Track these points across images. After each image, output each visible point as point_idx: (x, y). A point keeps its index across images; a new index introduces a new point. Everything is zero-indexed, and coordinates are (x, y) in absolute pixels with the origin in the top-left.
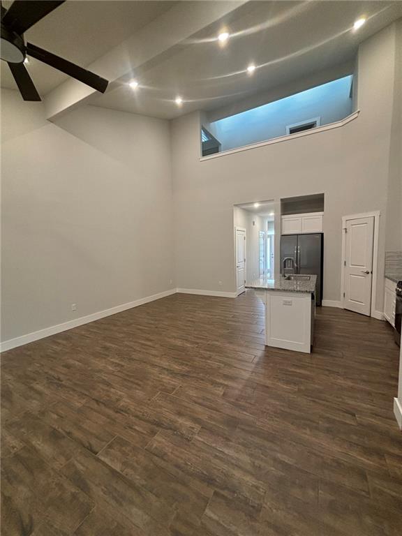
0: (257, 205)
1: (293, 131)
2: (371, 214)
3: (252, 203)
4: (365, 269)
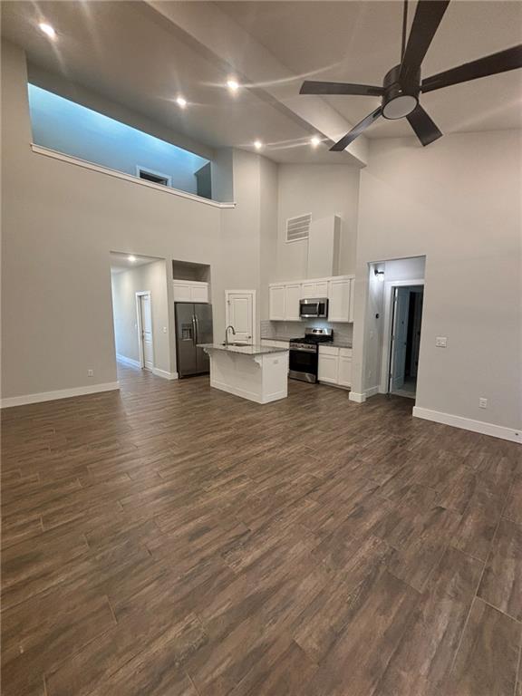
0: (132, 259)
1: (144, 176)
2: (250, 292)
3: (126, 255)
4: (247, 334)
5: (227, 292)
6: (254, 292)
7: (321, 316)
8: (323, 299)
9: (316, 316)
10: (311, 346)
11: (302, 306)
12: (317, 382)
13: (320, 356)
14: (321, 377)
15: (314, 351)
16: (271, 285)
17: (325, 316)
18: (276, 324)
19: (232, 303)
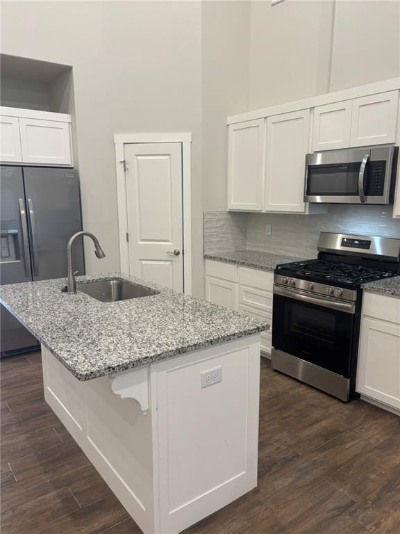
4: (172, 246)
5: (120, 138)
6: (186, 137)
7: (371, 199)
8: (382, 148)
9: (357, 199)
10: (338, 291)
11: (312, 170)
12: (354, 397)
13: (365, 322)
14: (367, 386)
15: (349, 307)
16: (230, 120)
17: (385, 199)
18: (244, 220)
19: (132, 167)
